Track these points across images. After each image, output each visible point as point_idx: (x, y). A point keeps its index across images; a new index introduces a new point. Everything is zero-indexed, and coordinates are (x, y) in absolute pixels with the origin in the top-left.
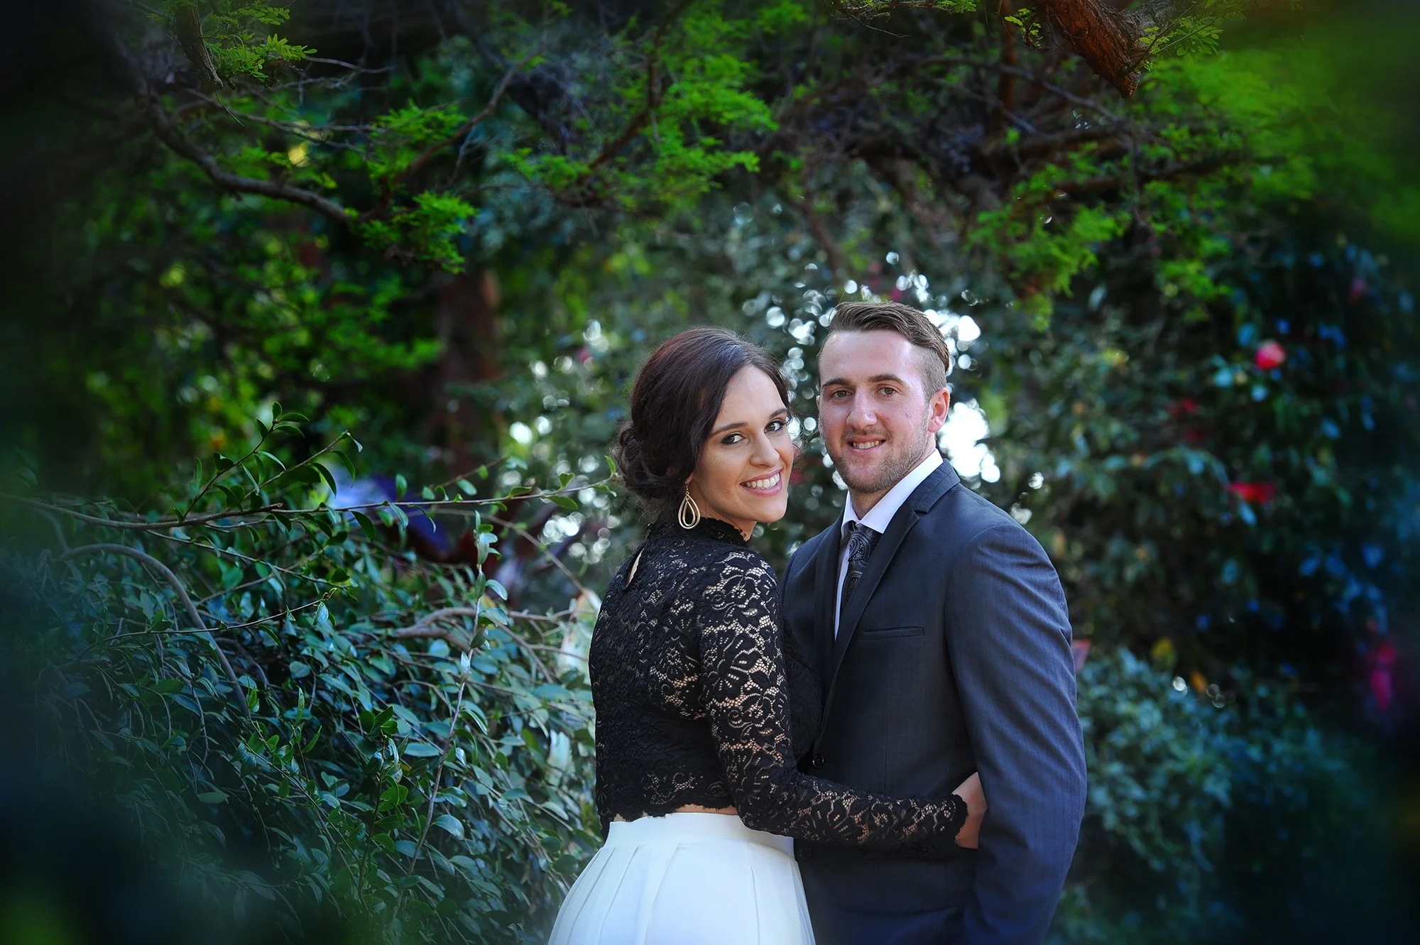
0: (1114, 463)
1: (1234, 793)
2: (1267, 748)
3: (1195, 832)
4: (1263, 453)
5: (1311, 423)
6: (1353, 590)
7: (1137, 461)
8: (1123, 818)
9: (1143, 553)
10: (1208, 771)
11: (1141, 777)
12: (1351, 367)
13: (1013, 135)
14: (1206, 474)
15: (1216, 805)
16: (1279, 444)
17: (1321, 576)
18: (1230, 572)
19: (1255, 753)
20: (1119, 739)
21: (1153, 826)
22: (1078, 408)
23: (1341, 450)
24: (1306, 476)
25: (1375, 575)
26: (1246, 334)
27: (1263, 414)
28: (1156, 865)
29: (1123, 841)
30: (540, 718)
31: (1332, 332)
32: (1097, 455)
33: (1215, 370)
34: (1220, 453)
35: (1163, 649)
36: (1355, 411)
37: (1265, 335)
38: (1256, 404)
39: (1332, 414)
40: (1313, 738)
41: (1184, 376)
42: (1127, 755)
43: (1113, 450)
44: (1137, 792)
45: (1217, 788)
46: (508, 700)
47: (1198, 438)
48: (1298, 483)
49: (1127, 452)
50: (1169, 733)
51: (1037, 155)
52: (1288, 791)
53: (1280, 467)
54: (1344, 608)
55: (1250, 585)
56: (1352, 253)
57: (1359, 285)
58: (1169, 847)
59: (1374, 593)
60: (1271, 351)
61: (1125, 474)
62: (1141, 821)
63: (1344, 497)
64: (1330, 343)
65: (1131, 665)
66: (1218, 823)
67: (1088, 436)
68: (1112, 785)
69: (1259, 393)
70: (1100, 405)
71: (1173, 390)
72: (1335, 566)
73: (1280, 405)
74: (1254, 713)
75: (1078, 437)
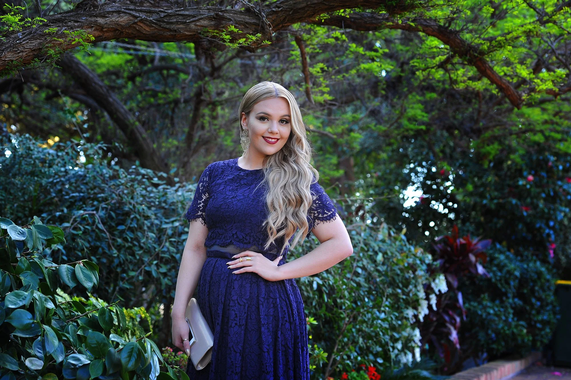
0: (495, 201)
1: (521, 275)
2: (528, 265)
3: (512, 283)
4: (529, 200)
5: (539, 193)
6: (547, 231)
7: (501, 201)
8: (496, 280)
9: (501, 222)
10: (515, 269)
11: (500, 270)
12: (548, 182)
13: (481, 124)
14: (516, 204)
15: (516, 277)
16: (532, 198)
17: (540, 228)
18: (520, 226)
19: (525, 266)
20: (496, 262)
21: (503, 282)
22: (488, 189)
23: (545, 200)
24: (537, 206)
25: (553, 228)
26: (525, 173)
27: (529, 191)
28: (503, 290)
29: (496, 285)
30: (377, 249)
31: (544, 174)
32: (492, 199)
33: (518, 181)
34: (519, 199)
35: (504, 243)
36: (549, 191)
37: (530, 174)
38: (527, 189)
39: (544, 192)
40: (538, 263)
41: (511, 183)
42: (498, 266)
43: (495, 198)
44: (499, 274)
45: (517, 273)
46: (369, 244)
47: (514, 197)
48: (536, 207)
49: (498, 198)
50: (506, 261)
51: (486, 128)
52: (533, 274)
53: (532, 203)
54: (544, 235)
55: (525, 229)
56: (549, 156)
57: (550, 164)
58: (506, 286)
59: (551, 232)
60: (531, 177)
61: (498, 204)
62: (500, 280)
63: (546, 210)
64: (543, 177)
65: (498, 246)
66: (517, 281)
67: (490, 195)
68: (494, 273)
69: (528, 186)
70: (493, 188)
71: (509, 186)
72: (543, 226)
73: (533, 190)
74: (524, 258)
75: (488, 195)
